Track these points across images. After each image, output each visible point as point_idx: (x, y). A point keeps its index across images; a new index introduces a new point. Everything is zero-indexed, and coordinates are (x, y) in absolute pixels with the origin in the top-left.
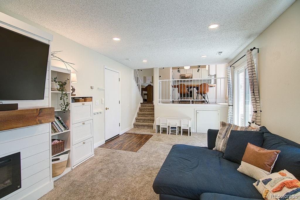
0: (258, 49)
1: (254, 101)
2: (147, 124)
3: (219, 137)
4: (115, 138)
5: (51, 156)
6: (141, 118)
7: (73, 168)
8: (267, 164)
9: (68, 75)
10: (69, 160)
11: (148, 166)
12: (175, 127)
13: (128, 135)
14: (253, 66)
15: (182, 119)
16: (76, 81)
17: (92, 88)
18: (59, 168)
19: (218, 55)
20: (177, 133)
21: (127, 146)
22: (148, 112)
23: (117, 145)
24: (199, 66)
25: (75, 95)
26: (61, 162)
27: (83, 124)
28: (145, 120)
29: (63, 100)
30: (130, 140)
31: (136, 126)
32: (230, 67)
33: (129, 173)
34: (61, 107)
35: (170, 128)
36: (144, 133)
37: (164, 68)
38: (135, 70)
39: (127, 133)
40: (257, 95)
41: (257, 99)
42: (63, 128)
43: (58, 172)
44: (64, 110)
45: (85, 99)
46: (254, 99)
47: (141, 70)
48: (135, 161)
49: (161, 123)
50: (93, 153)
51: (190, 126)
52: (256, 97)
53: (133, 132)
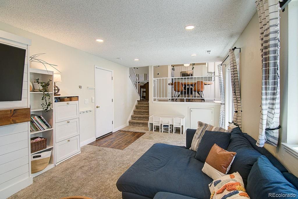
0: (240, 48)
1: (235, 101)
2: (142, 121)
3: (195, 137)
4: (107, 135)
5: (30, 154)
6: (136, 115)
7: (56, 164)
8: (223, 166)
9: (51, 76)
10: (51, 157)
11: (128, 164)
12: (168, 125)
13: (122, 132)
14: (235, 66)
15: (175, 117)
16: (61, 81)
17: (80, 87)
18: (41, 164)
19: (207, 54)
20: (169, 131)
21: (116, 143)
22: (144, 109)
23: (107, 143)
24: (194, 64)
25: (60, 95)
26: (42, 159)
27: (68, 122)
28: (140, 117)
29: (44, 100)
30: (121, 138)
31: (131, 123)
32: (221, 65)
33: (108, 170)
34: (43, 106)
35: (163, 126)
36: (137, 131)
37: (159, 66)
38: (131, 69)
39: (121, 131)
40: (238, 95)
41: (238, 99)
42: (45, 127)
43: (39, 168)
44: (46, 110)
45: (70, 99)
46: (235, 99)
47: (137, 68)
48: (118, 159)
49: (154, 120)
50: (79, 150)
52: (237, 97)
53: (126, 130)
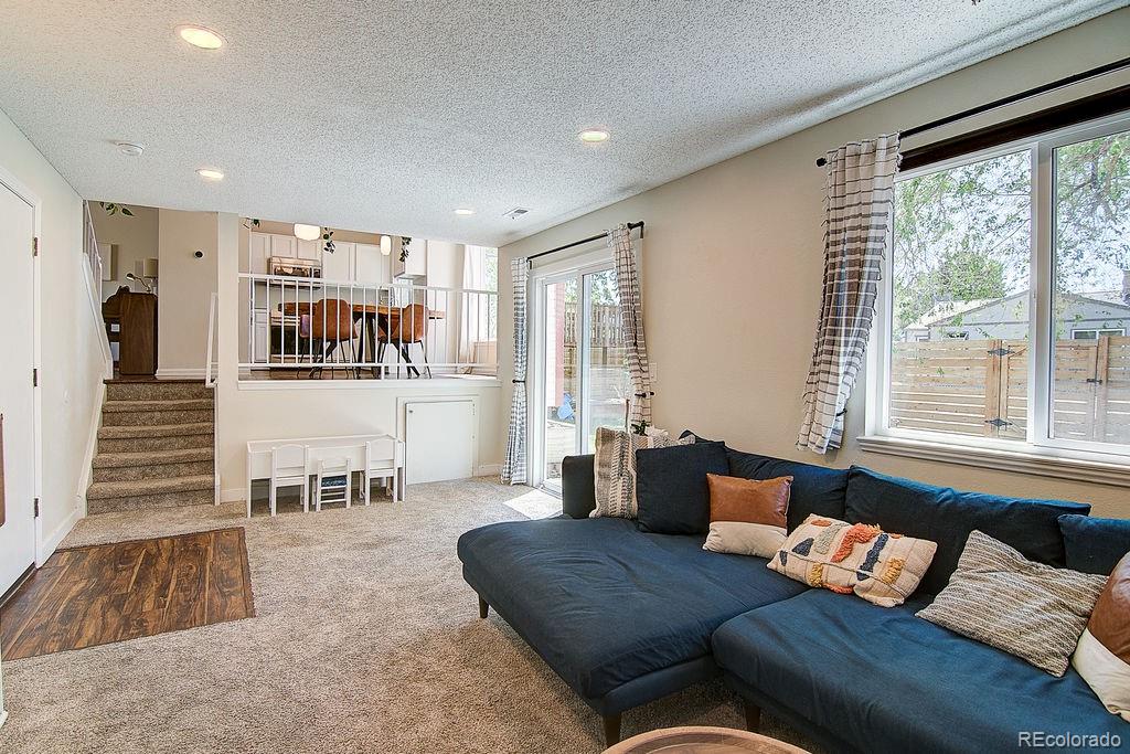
1: (638, 367)
2: (177, 482)
6: (122, 457)
12: (343, 474)
15: (371, 439)
28: (153, 465)
31: (98, 503)
32: (527, 260)
35: (319, 482)
39: (74, 549)
40: (642, 352)
41: (642, 362)
46: (636, 360)
49: (276, 465)
51: (398, 464)
52: (641, 355)
